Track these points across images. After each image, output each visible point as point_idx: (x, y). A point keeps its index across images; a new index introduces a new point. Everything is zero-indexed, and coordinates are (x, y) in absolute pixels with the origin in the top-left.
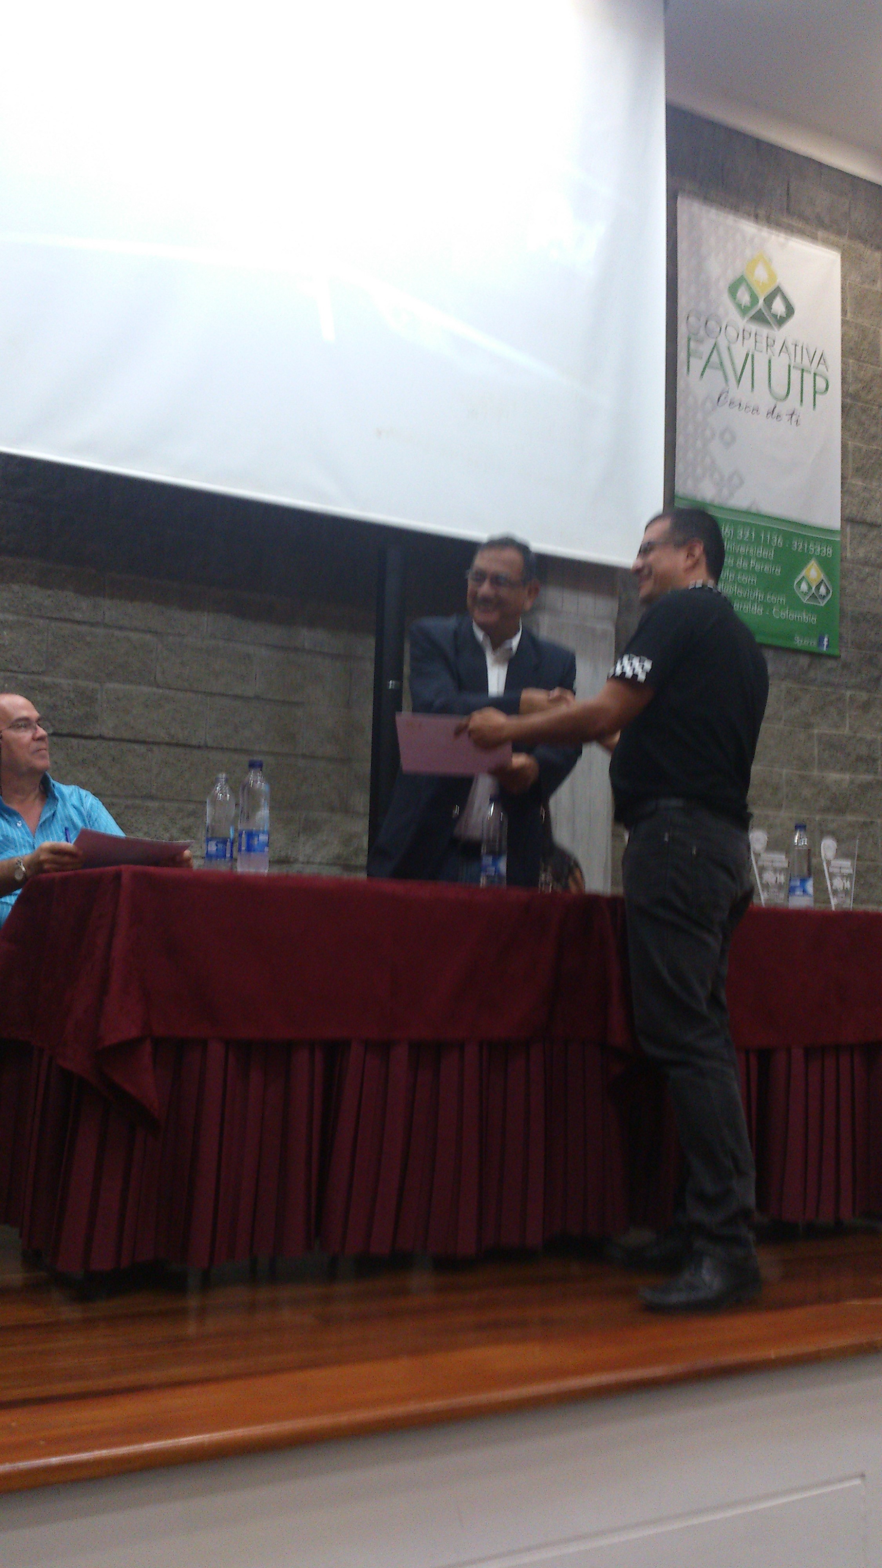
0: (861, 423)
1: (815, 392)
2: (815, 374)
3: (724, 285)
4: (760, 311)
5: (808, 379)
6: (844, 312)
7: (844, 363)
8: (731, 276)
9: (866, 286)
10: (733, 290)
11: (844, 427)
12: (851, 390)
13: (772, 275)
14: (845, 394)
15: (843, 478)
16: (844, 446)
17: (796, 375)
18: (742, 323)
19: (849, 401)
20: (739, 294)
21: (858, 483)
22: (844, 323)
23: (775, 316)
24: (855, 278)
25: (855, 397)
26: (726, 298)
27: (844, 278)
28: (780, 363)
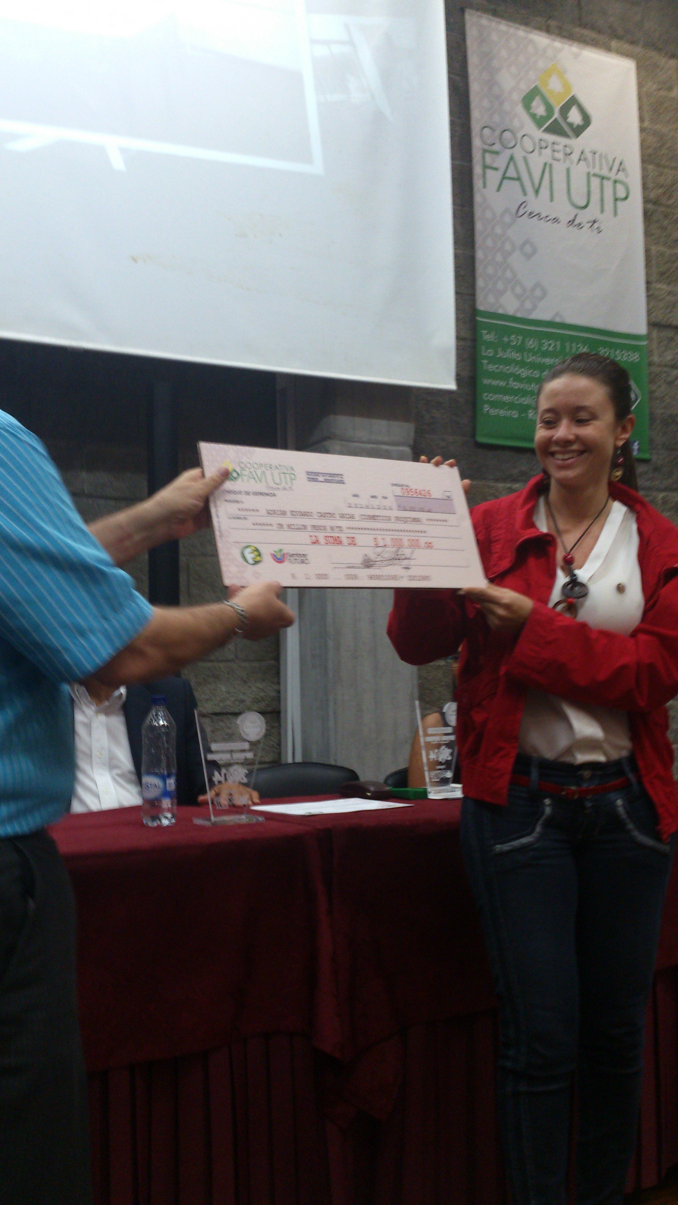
0: (663, 228)
1: (616, 200)
2: (615, 182)
3: (517, 97)
4: (556, 120)
5: (608, 185)
6: (641, 119)
7: (644, 169)
8: (525, 88)
9: (662, 93)
10: (527, 101)
11: (647, 233)
12: (652, 195)
13: (567, 86)
14: (646, 200)
15: (648, 283)
16: (647, 251)
17: (595, 182)
18: (538, 134)
19: (649, 206)
20: (534, 104)
21: (663, 286)
22: (642, 130)
23: (570, 125)
24: (651, 86)
25: (656, 202)
26: (520, 109)
27: (640, 85)
28: (579, 171)
